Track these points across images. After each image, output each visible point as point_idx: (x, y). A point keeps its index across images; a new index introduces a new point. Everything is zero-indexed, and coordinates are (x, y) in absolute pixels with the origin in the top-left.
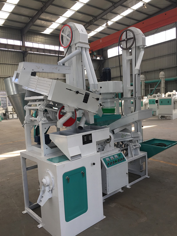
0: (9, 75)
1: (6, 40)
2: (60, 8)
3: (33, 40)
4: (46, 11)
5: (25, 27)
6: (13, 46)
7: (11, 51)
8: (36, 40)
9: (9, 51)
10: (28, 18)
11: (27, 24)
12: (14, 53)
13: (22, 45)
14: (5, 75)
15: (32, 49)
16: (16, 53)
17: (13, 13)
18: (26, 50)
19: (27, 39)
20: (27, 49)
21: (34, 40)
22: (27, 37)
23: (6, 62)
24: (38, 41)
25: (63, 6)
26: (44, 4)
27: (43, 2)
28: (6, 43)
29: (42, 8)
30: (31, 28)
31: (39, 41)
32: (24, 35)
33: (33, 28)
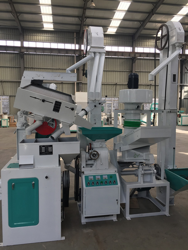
0: (116, 82)
1: (117, 47)
2: (174, 6)
3: (144, 45)
4: (157, 12)
5: (137, 32)
6: (123, 53)
7: (121, 58)
8: (148, 45)
9: (119, 58)
10: (139, 23)
11: (138, 29)
12: (124, 60)
13: (132, 51)
14: (113, 82)
15: (141, 54)
16: (125, 60)
17: (124, 20)
18: (135, 56)
19: (139, 45)
20: (137, 55)
21: (146, 45)
22: (139, 43)
23: (115, 69)
24: (149, 45)
25: (177, 4)
26: (155, 5)
27: (154, 3)
28: (117, 50)
29: (152, 10)
30: (141, 33)
31: (151, 45)
32: (135, 40)
33: (144, 32)
